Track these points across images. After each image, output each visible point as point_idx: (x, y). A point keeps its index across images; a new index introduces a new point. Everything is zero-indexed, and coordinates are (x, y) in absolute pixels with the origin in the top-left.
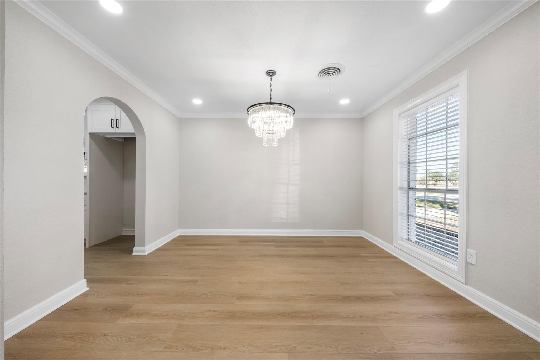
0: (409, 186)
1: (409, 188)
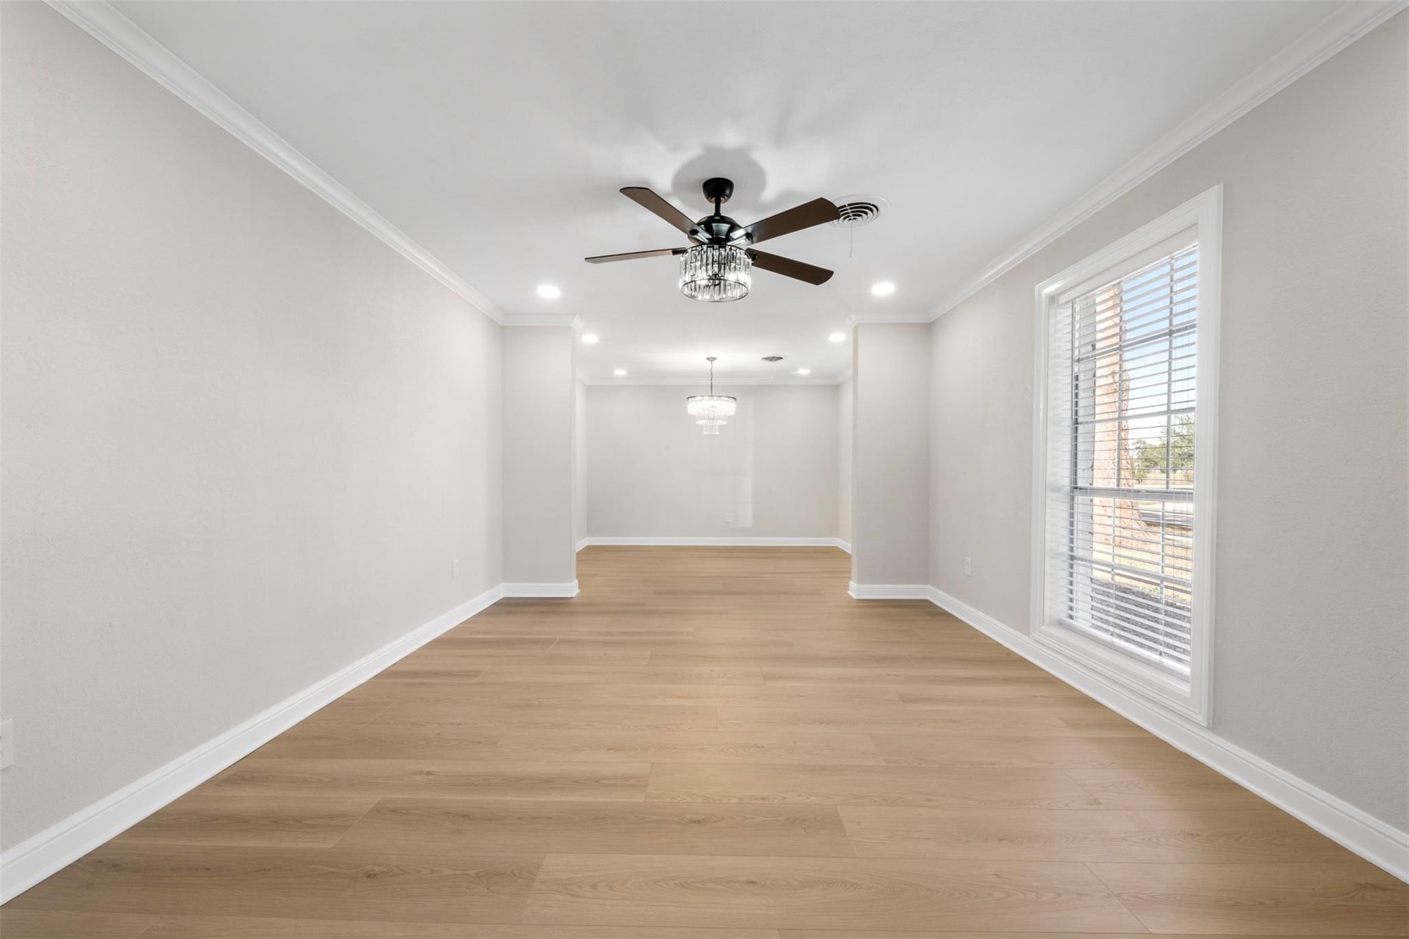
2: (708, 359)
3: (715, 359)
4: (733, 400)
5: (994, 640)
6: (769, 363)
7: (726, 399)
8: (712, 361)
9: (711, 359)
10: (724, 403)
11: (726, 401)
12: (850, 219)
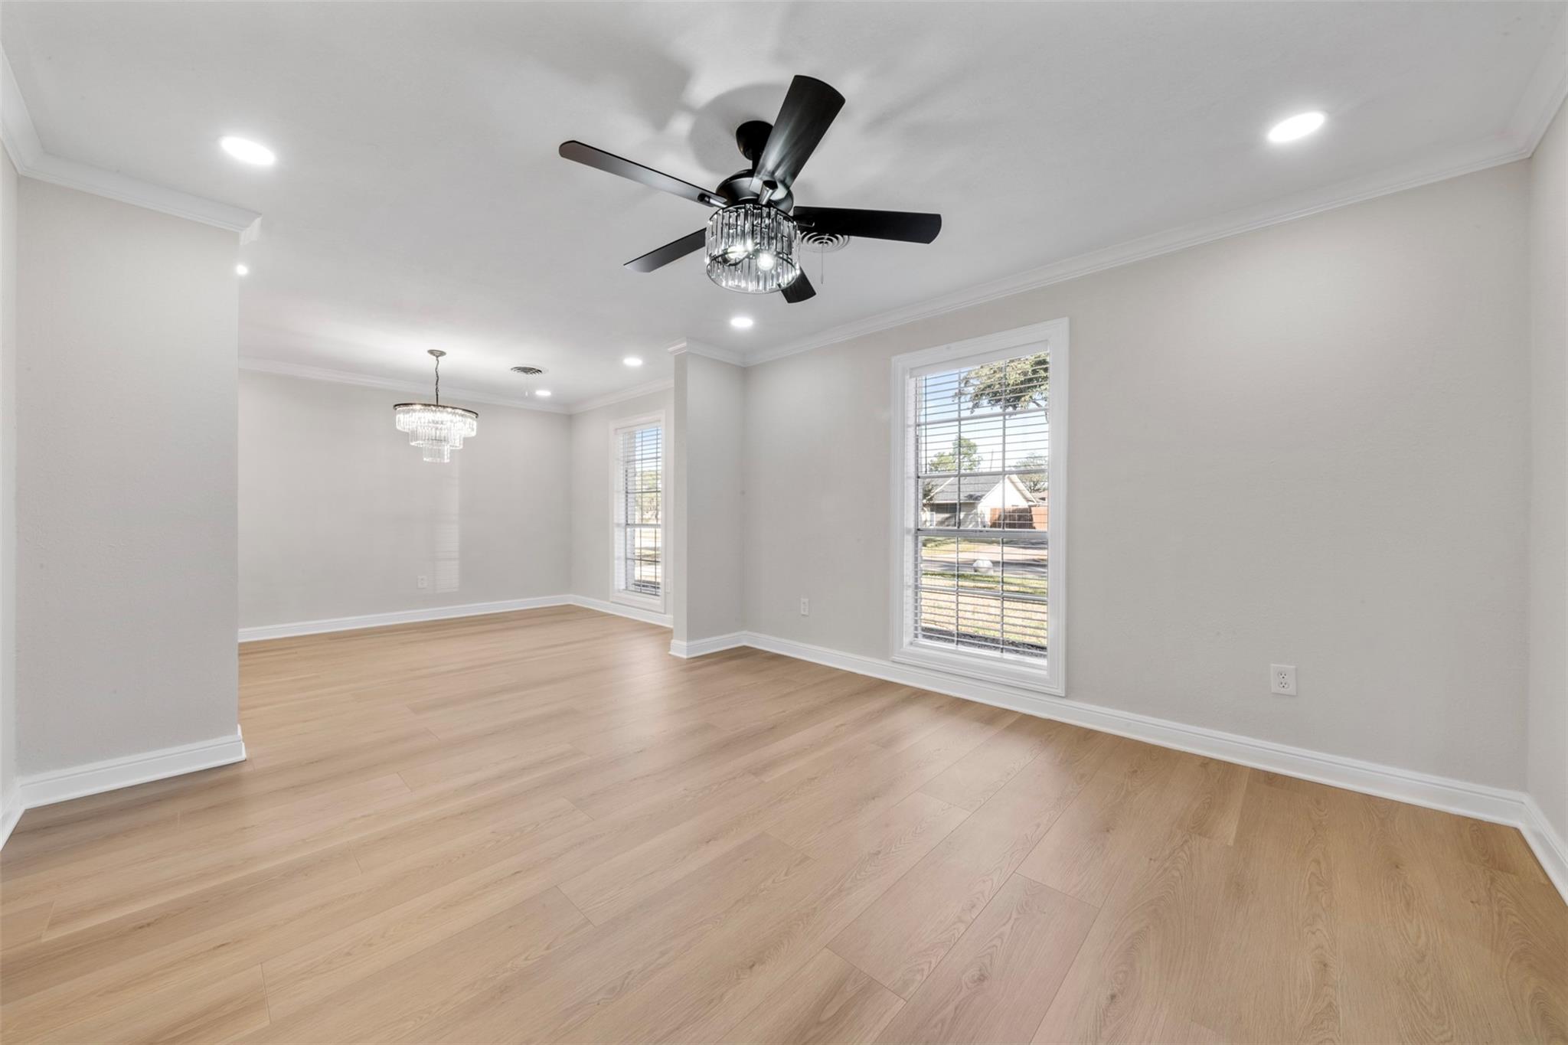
0: (627, 521)
1: (627, 524)
2: (431, 352)
3: (442, 354)
4: (474, 416)
5: (845, 671)
6: (523, 375)
7: (463, 413)
8: (437, 357)
9: (437, 354)
10: (458, 418)
11: (462, 415)
12: (822, 242)
